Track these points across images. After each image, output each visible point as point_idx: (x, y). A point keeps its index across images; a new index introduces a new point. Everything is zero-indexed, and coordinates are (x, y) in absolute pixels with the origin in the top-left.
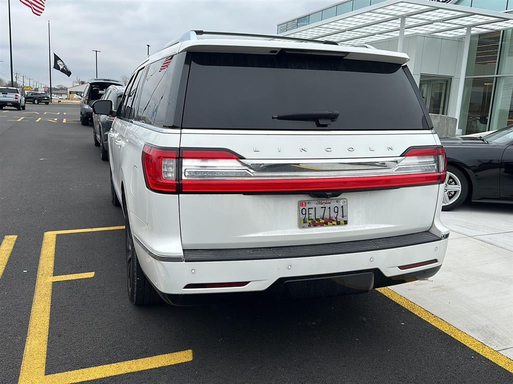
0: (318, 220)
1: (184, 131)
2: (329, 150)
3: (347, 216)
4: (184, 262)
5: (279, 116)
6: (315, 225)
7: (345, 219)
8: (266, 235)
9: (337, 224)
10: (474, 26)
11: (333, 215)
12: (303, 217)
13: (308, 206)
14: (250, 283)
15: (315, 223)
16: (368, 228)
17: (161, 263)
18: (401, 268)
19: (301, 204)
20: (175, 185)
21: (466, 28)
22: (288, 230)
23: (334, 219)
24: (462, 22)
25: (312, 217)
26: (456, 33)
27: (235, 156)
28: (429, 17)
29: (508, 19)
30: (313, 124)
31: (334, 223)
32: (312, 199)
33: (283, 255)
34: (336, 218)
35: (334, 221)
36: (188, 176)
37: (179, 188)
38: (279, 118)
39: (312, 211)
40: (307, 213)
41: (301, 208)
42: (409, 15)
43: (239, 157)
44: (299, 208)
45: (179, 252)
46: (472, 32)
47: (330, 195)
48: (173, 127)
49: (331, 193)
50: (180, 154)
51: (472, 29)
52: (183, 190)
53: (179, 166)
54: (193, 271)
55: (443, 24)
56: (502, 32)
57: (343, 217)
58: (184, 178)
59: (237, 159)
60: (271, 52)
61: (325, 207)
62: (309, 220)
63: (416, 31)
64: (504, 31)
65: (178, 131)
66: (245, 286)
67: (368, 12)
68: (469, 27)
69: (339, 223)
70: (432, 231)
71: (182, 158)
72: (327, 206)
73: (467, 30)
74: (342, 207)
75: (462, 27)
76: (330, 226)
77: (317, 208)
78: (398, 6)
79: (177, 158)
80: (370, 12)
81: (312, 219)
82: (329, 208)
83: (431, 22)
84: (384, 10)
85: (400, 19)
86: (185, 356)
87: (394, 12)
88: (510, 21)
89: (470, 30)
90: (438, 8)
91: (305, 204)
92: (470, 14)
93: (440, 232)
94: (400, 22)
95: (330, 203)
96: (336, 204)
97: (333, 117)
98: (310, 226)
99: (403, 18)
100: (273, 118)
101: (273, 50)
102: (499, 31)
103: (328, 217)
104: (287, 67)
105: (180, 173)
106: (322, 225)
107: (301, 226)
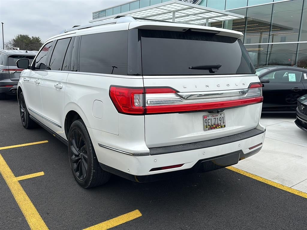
0: (212, 125)
1: (144, 77)
2: (218, 86)
3: (225, 122)
4: (150, 156)
5: (193, 67)
6: (211, 129)
7: (224, 124)
8: (191, 136)
9: (221, 127)
10: (210, 18)
11: (219, 122)
12: (206, 124)
13: (208, 118)
14: (184, 164)
15: (212, 128)
16: (234, 128)
17: (136, 157)
18: (250, 149)
19: (204, 117)
20: (143, 110)
21: (206, 19)
22: (199, 133)
23: (219, 124)
24: (204, 16)
25: (210, 124)
26: (200, 22)
27: (174, 91)
28: (187, 13)
29: (228, 15)
30: (207, 71)
31: (220, 127)
32: (209, 114)
33: (201, 146)
34: (220, 124)
35: (219, 125)
36: (149, 104)
37: (145, 111)
38: (193, 68)
39: (210, 121)
40: (208, 122)
41: (205, 119)
42: (177, 11)
43: (176, 92)
44: (203, 119)
45: (147, 150)
46: (209, 21)
47: (220, 111)
48: (138, 75)
49: (220, 110)
50: (145, 90)
51: (209, 20)
52: (147, 113)
53: (144, 98)
54: (155, 161)
55: (194, 16)
56: (223, 22)
57: (223, 123)
58: (147, 105)
59: (175, 92)
60: (183, 30)
61: (215, 118)
62: (209, 126)
63: (179, 20)
64: (224, 21)
65: (141, 77)
66: (182, 167)
67: (155, 8)
68: (208, 19)
69: (222, 127)
70: (258, 128)
71: (146, 93)
72: (216, 117)
73: (206, 20)
74: (223, 117)
75: (204, 18)
76: (218, 128)
77: (212, 119)
78: (166, 7)
79: (143, 93)
80: (156, 8)
81: (210, 125)
82: (217, 118)
83: (188, 15)
84: (164, 7)
85: (172, 13)
86: (136, 214)
87: (169, 9)
88: (228, 16)
89: (208, 20)
90: (194, 8)
91: (206, 117)
92: (209, 12)
93: (263, 128)
94: (172, 14)
95: (217, 116)
96: (220, 116)
97: (217, 67)
98: (209, 129)
99: (174, 12)
100: (189, 68)
101: (184, 29)
102: (221, 21)
103: (217, 124)
104: (191, 39)
105: (145, 102)
106: (214, 128)
107: (205, 130)
